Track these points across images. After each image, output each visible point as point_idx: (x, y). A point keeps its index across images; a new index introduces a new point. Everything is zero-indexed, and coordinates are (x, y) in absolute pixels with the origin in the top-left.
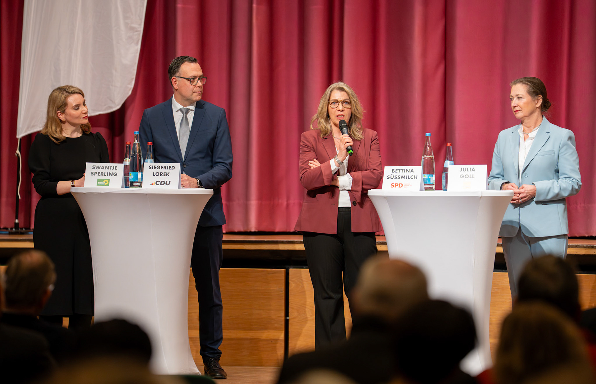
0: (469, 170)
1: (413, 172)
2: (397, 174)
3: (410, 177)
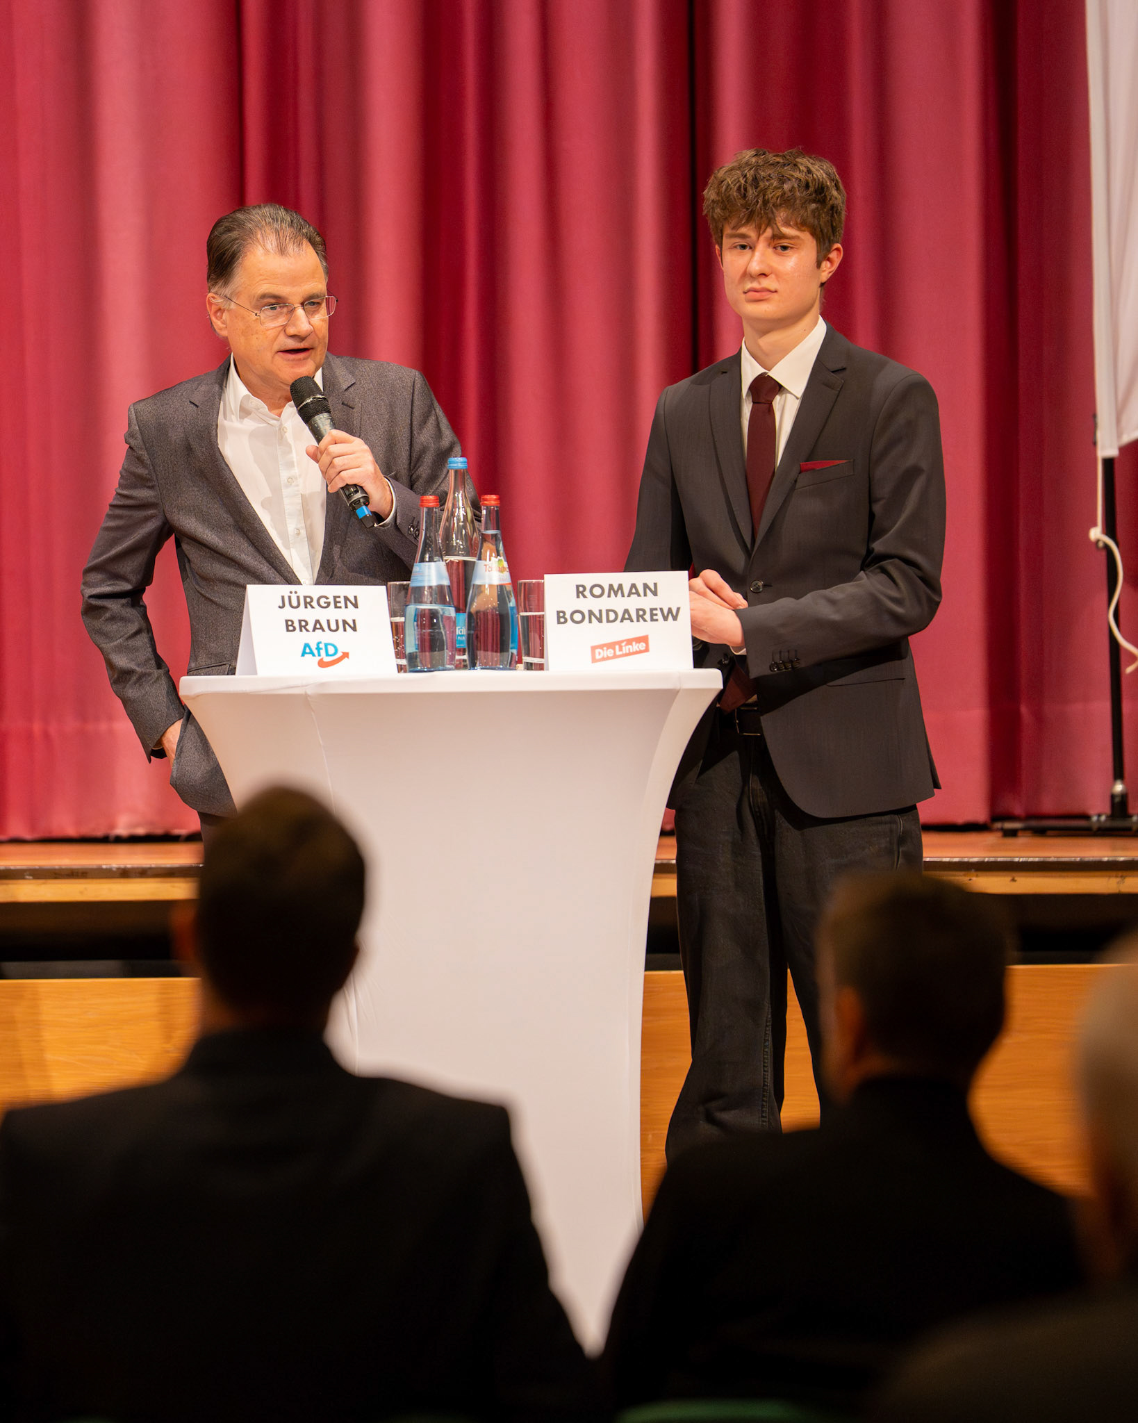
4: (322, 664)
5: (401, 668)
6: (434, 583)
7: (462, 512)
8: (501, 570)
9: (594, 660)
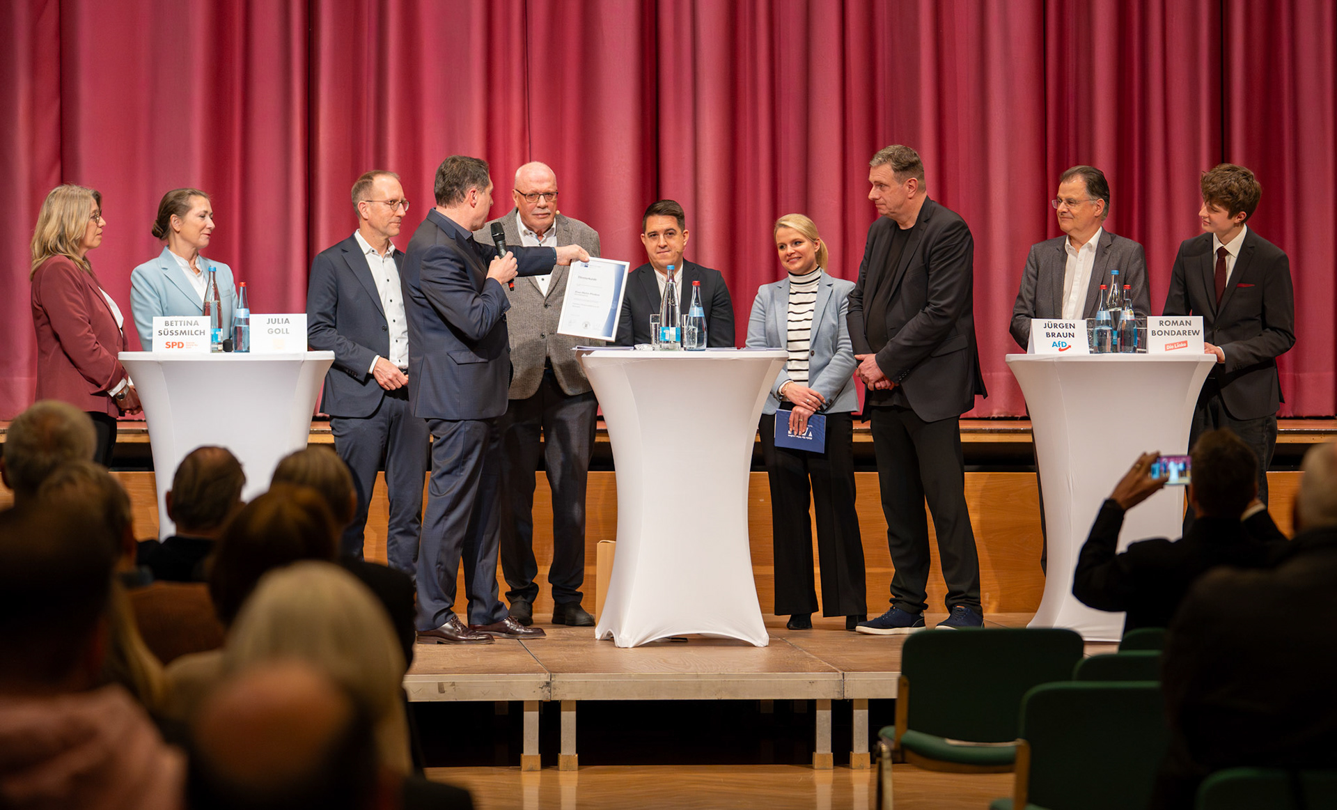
0: (280, 321)
1: (198, 325)
2: (174, 328)
3: (193, 333)
4: (1060, 350)
5: (1091, 352)
6: (1105, 319)
7: (1116, 292)
8: (1131, 314)
9: (1166, 350)
